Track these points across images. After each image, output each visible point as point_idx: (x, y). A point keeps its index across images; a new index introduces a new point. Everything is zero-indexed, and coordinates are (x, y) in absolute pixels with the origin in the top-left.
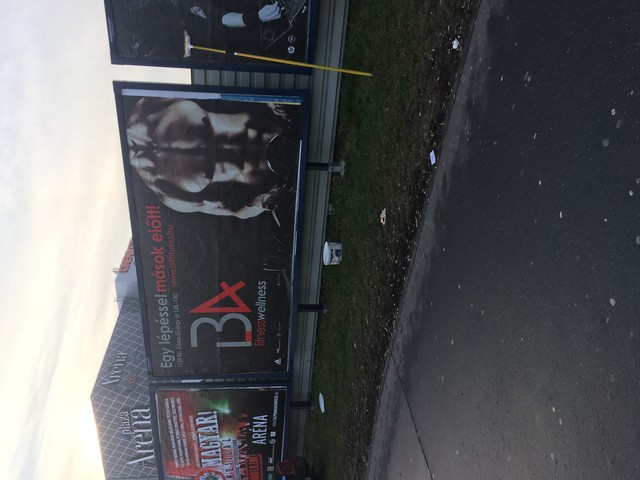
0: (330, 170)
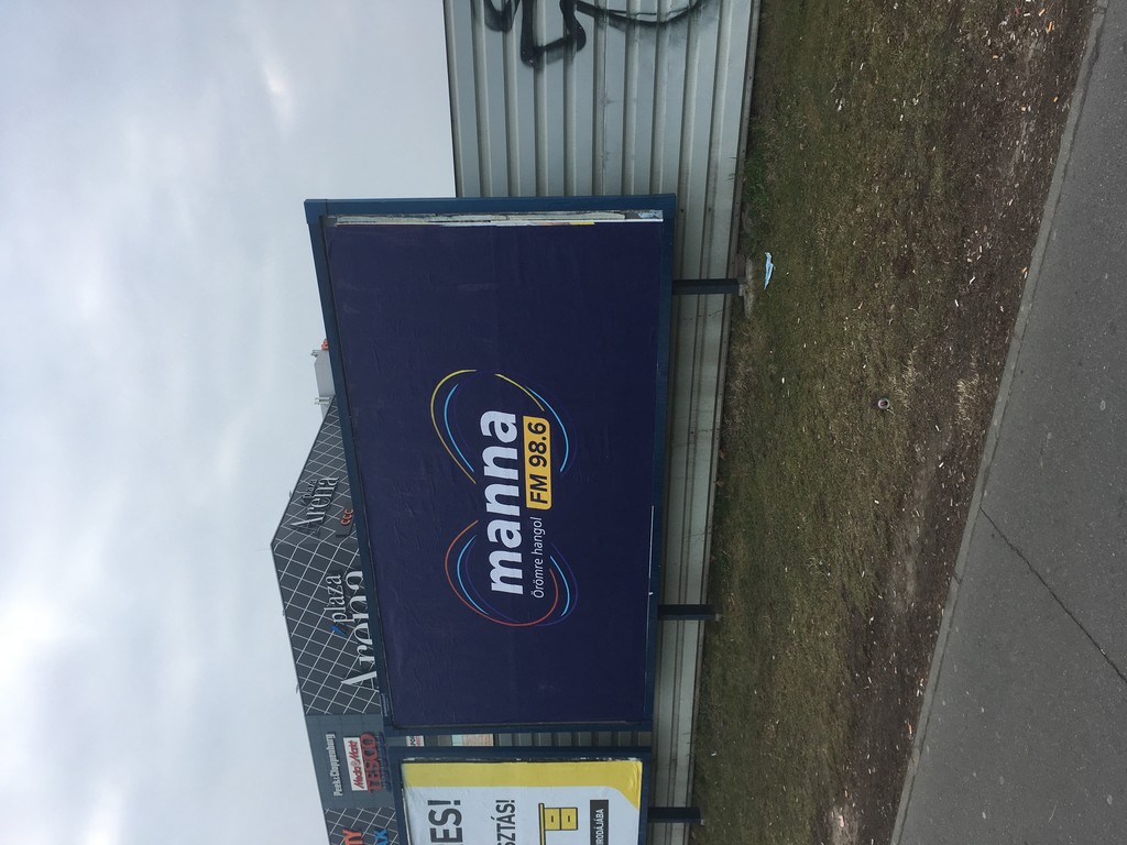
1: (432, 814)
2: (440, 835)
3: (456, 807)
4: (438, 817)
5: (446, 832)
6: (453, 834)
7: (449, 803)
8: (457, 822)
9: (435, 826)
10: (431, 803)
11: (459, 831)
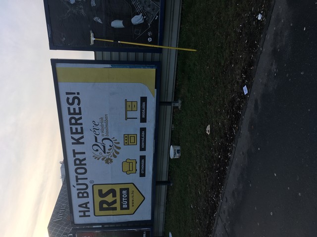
0: (173, 106)
1: (68, 99)
2: (72, 111)
3: (78, 96)
4: (71, 101)
5: (74, 109)
6: (77, 111)
7: (74, 93)
8: (79, 104)
9: (69, 106)
10: (67, 93)
11: (80, 109)
